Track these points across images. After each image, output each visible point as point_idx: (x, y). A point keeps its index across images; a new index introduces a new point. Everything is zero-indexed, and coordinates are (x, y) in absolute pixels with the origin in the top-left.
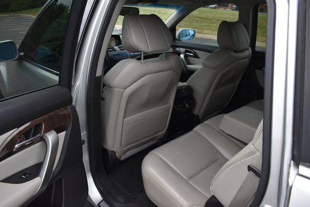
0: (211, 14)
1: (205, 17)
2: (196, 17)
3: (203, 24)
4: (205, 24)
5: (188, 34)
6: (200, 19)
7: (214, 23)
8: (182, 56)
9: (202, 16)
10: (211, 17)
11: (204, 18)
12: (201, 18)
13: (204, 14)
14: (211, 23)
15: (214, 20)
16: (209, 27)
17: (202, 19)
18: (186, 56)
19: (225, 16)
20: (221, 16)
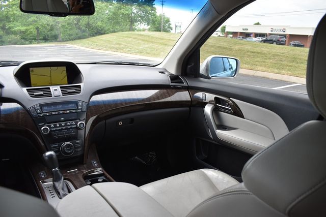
0: (266, 48)
1: (259, 51)
2: (248, 52)
3: (255, 60)
4: (258, 59)
5: (227, 66)
6: (253, 54)
7: (270, 59)
8: (208, 109)
9: (255, 51)
10: (265, 52)
11: (258, 53)
12: (254, 52)
13: (257, 49)
14: (266, 59)
15: (270, 55)
16: (264, 63)
17: (254, 54)
18: (216, 111)
19: (283, 51)
20: (278, 51)
